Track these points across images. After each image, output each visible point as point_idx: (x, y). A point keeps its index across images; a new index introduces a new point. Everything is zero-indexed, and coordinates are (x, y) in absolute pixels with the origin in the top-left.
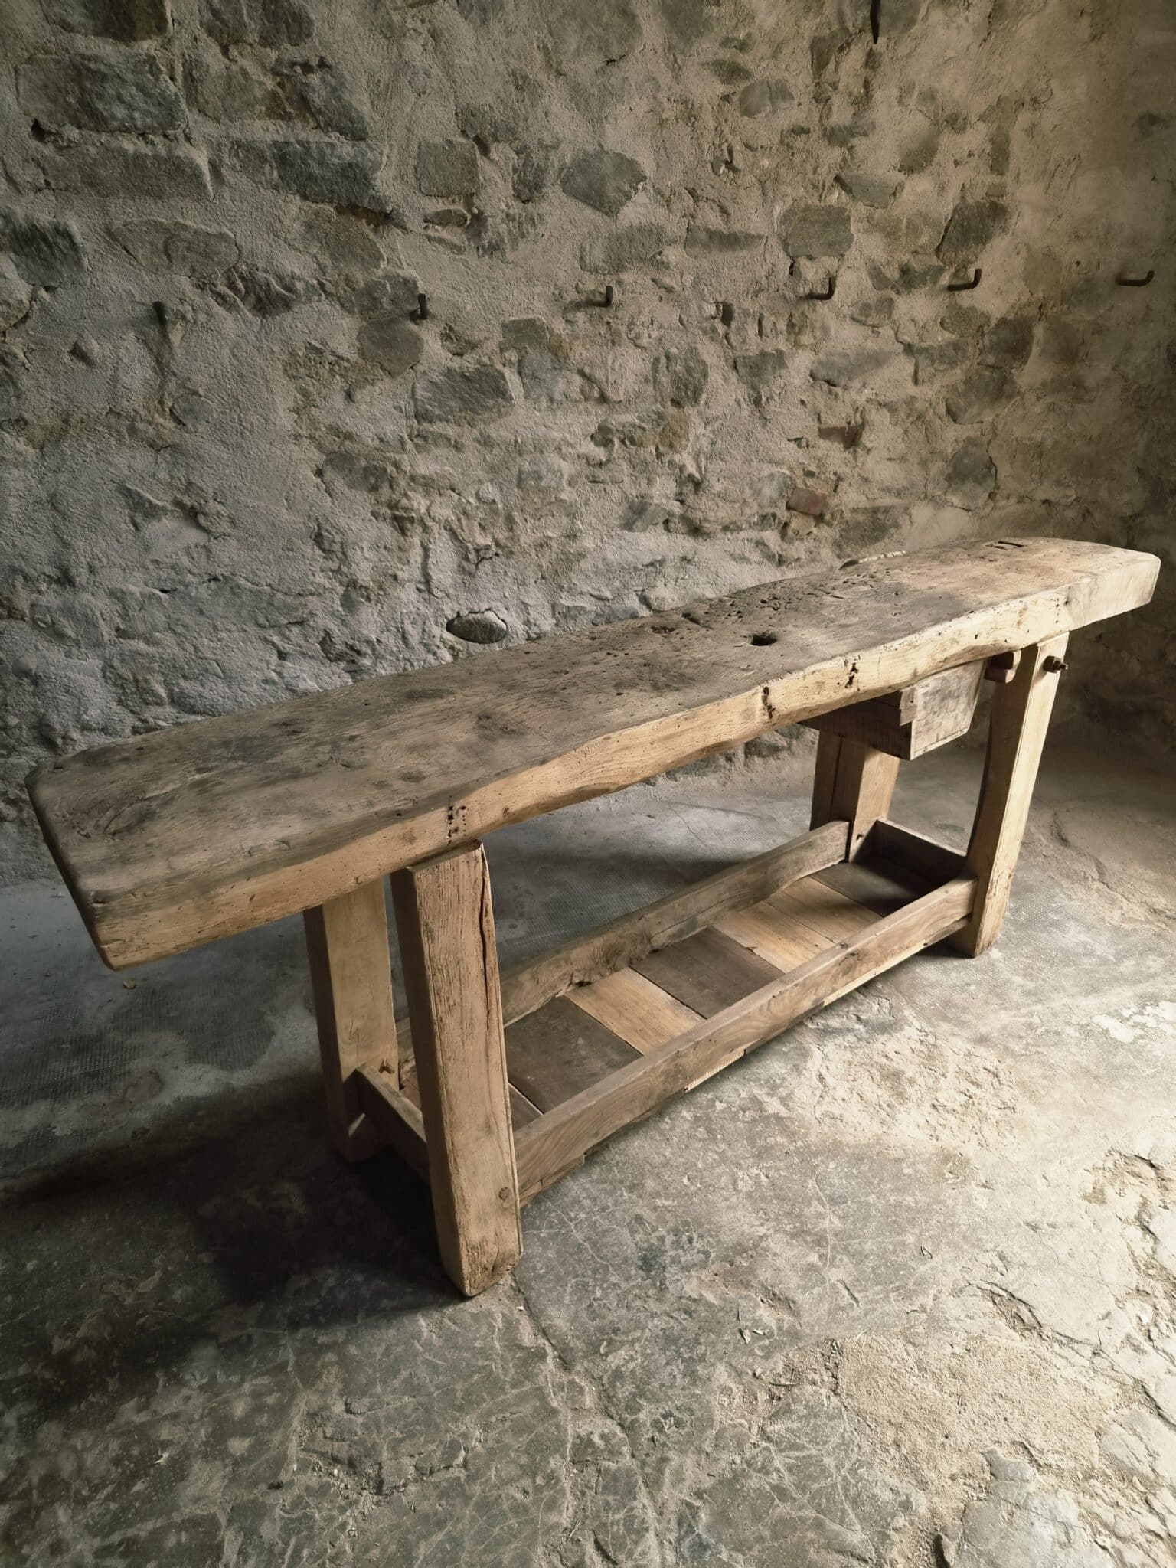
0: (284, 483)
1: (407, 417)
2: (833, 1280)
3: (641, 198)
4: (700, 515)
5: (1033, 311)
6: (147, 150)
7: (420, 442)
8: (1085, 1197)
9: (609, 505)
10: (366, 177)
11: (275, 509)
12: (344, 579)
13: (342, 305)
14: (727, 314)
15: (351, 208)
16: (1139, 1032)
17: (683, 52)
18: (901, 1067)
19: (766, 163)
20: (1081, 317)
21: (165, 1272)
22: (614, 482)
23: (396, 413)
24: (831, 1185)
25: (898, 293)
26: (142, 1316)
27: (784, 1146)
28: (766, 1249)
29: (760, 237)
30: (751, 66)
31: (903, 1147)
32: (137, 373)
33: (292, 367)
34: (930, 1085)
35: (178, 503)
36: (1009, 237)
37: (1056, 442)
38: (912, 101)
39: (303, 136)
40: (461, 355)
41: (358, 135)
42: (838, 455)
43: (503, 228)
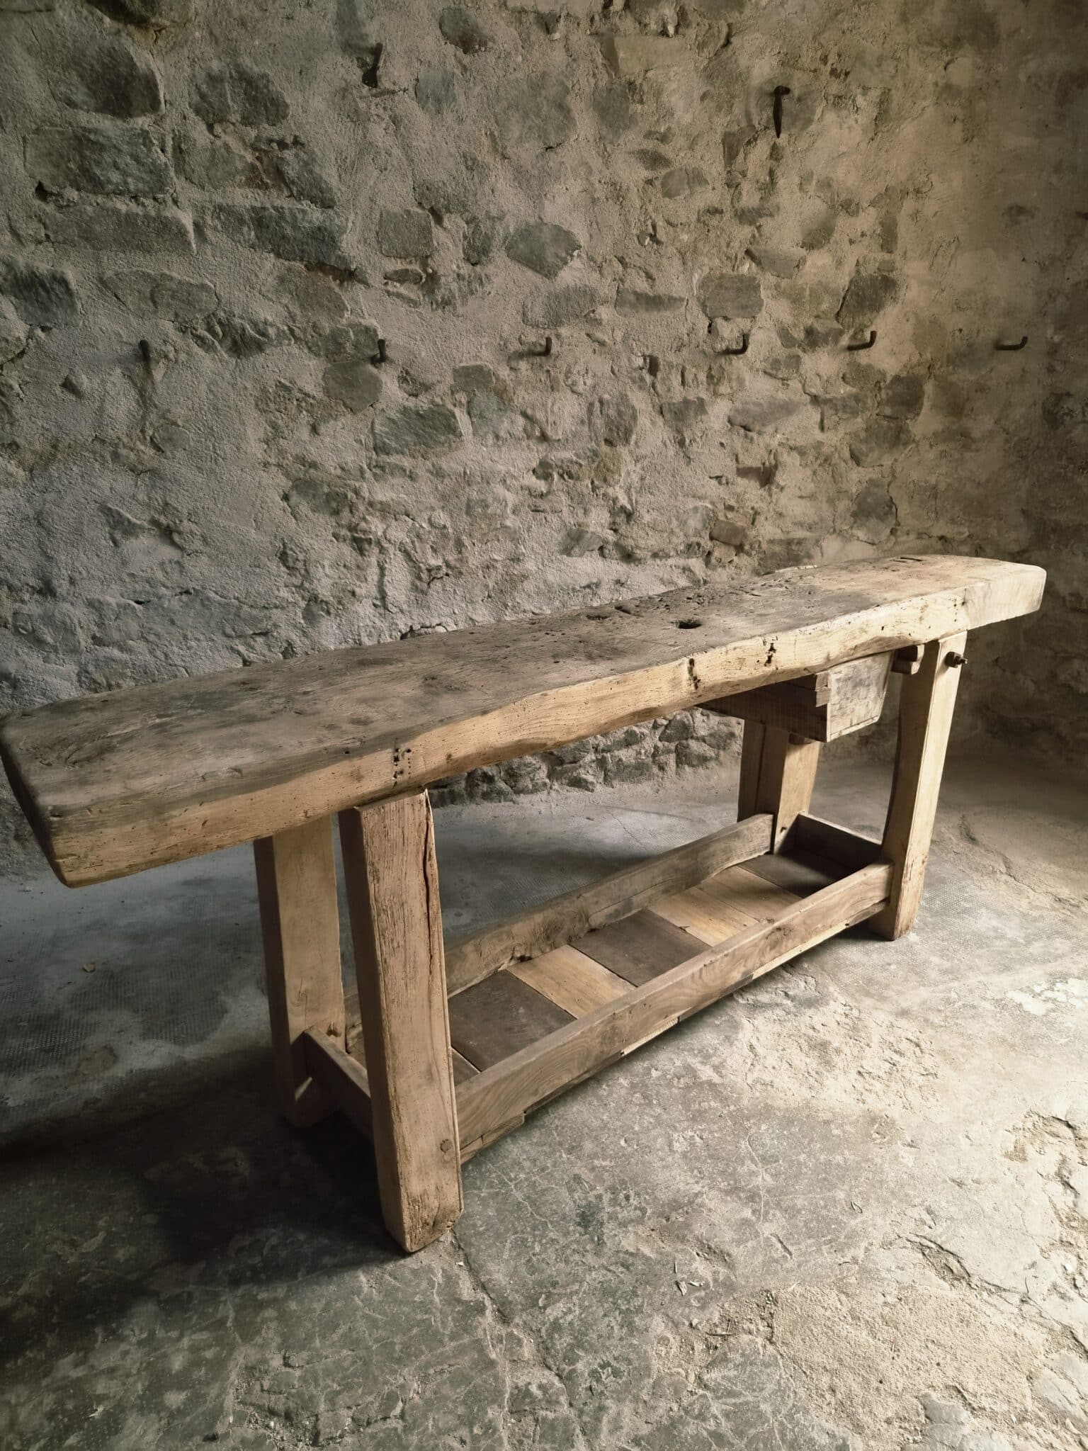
0: (253, 506)
1: (367, 449)
2: (767, 1234)
3: (576, 263)
4: (632, 542)
5: (923, 371)
6: (140, 210)
7: (378, 471)
8: (1007, 1155)
9: (550, 532)
10: (333, 239)
11: (244, 528)
12: (306, 594)
13: (309, 348)
14: (653, 366)
15: (319, 266)
16: (1050, 1005)
17: (612, 143)
18: (828, 1038)
19: (685, 237)
20: (964, 377)
21: (109, 1233)
22: (554, 511)
23: (357, 446)
24: (763, 1145)
25: (804, 351)
26: (84, 1274)
27: (716, 1109)
28: (701, 1206)
29: (681, 300)
30: (671, 155)
31: (831, 1110)
32: (122, 405)
33: (262, 402)
34: (856, 1054)
35: (155, 522)
36: (899, 305)
37: (949, 485)
38: (812, 188)
39: (278, 203)
40: (416, 396)
41: (326, 204)
42: (754, 492)
43: (454, 286)
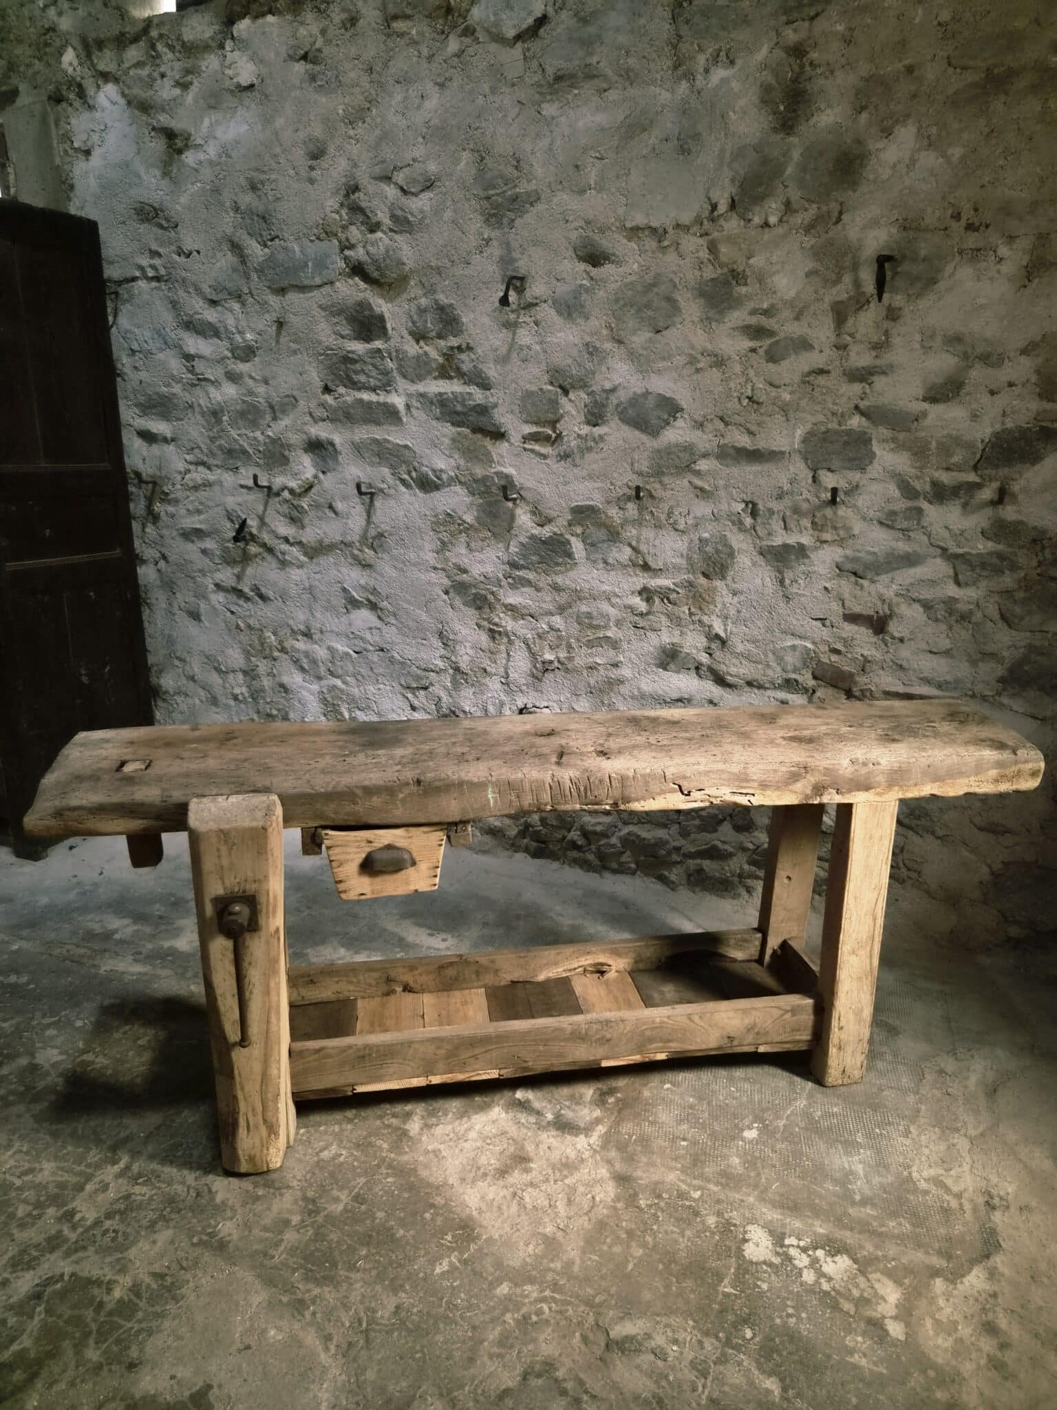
0: (425, 596)
1: (504, 564)
3: (680, 423)
4: (723, 668)
6: (376, 399)
9: (648, 647)
10: (489, 412)
11: (418, 611)
12: (453, 665)
13: (467, 489)
14: (754, 514)
15: (478, 430)
18: (536, 1158)
19: (788, 396)
22: (653, 630)
23: (496, 560)
25: (931, 503)
27: (382, 1149)
28: (281, 1194)
29: (783, 453)
30: (775, 327)
31: (450, 1201)
33: (436, 525)
34: (536, 1180)
38: (937, 343)
39: (455, 389)
40: (542, 526)
41: (485, 386)
42: (866, 639)
43: (574, 444)
